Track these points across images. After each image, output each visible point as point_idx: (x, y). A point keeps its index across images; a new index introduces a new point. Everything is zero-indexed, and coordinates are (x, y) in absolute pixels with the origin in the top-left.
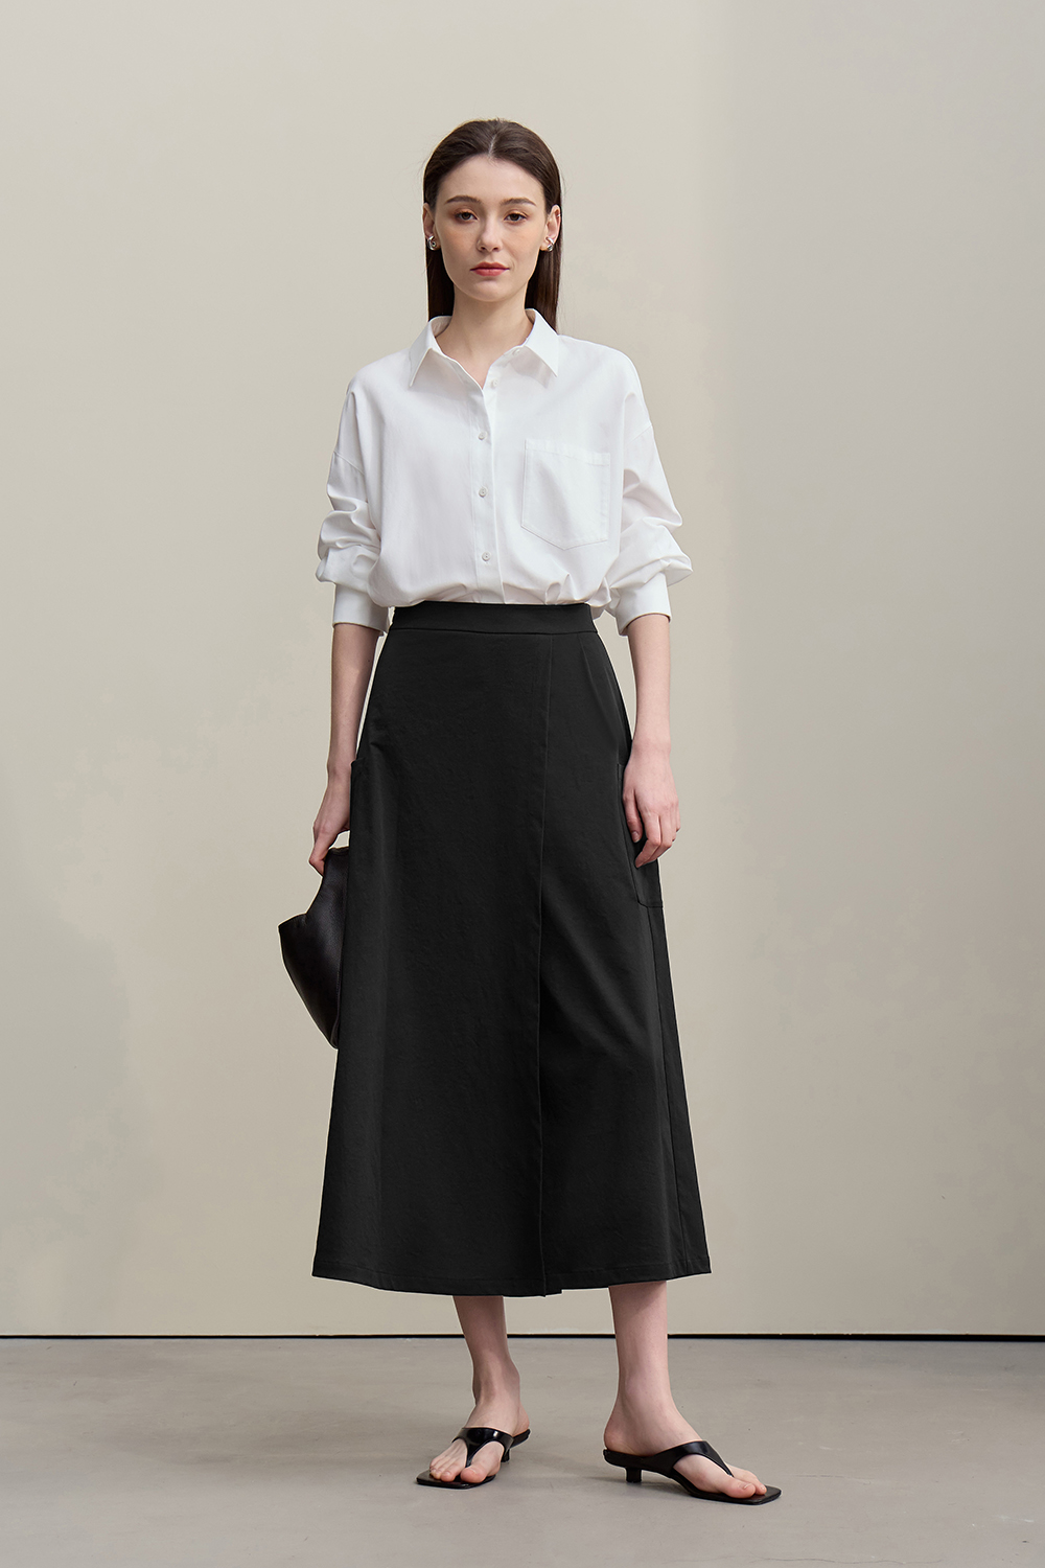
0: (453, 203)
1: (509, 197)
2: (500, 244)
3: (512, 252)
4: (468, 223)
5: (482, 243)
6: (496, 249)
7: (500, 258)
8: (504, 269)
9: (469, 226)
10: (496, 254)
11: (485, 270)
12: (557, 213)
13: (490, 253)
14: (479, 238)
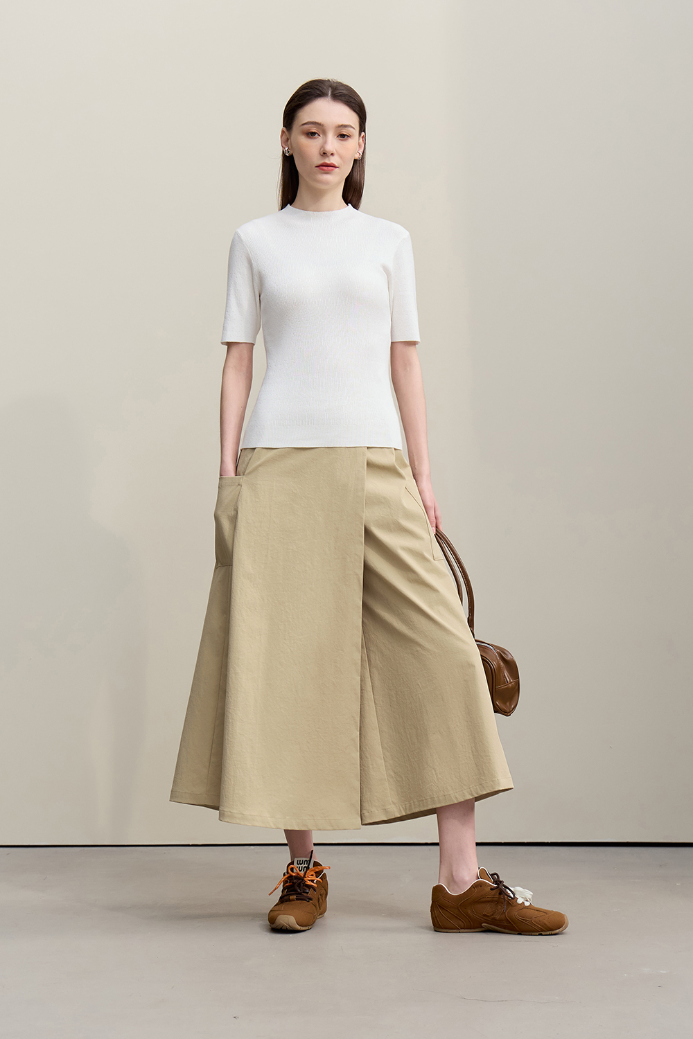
0: (306, 126)
1: (341, 124)
2: (335, 152)
3: (341, 157)
4: (315, 138)
5: (324, 150)
6: (332, 154)
7: (333, 160)
8: (336, 167)
9: (315, 140)
10: (331, 157)
11: (326, 167)
12: (363, 138)
13: (328, 157)
14: (323, 147)
